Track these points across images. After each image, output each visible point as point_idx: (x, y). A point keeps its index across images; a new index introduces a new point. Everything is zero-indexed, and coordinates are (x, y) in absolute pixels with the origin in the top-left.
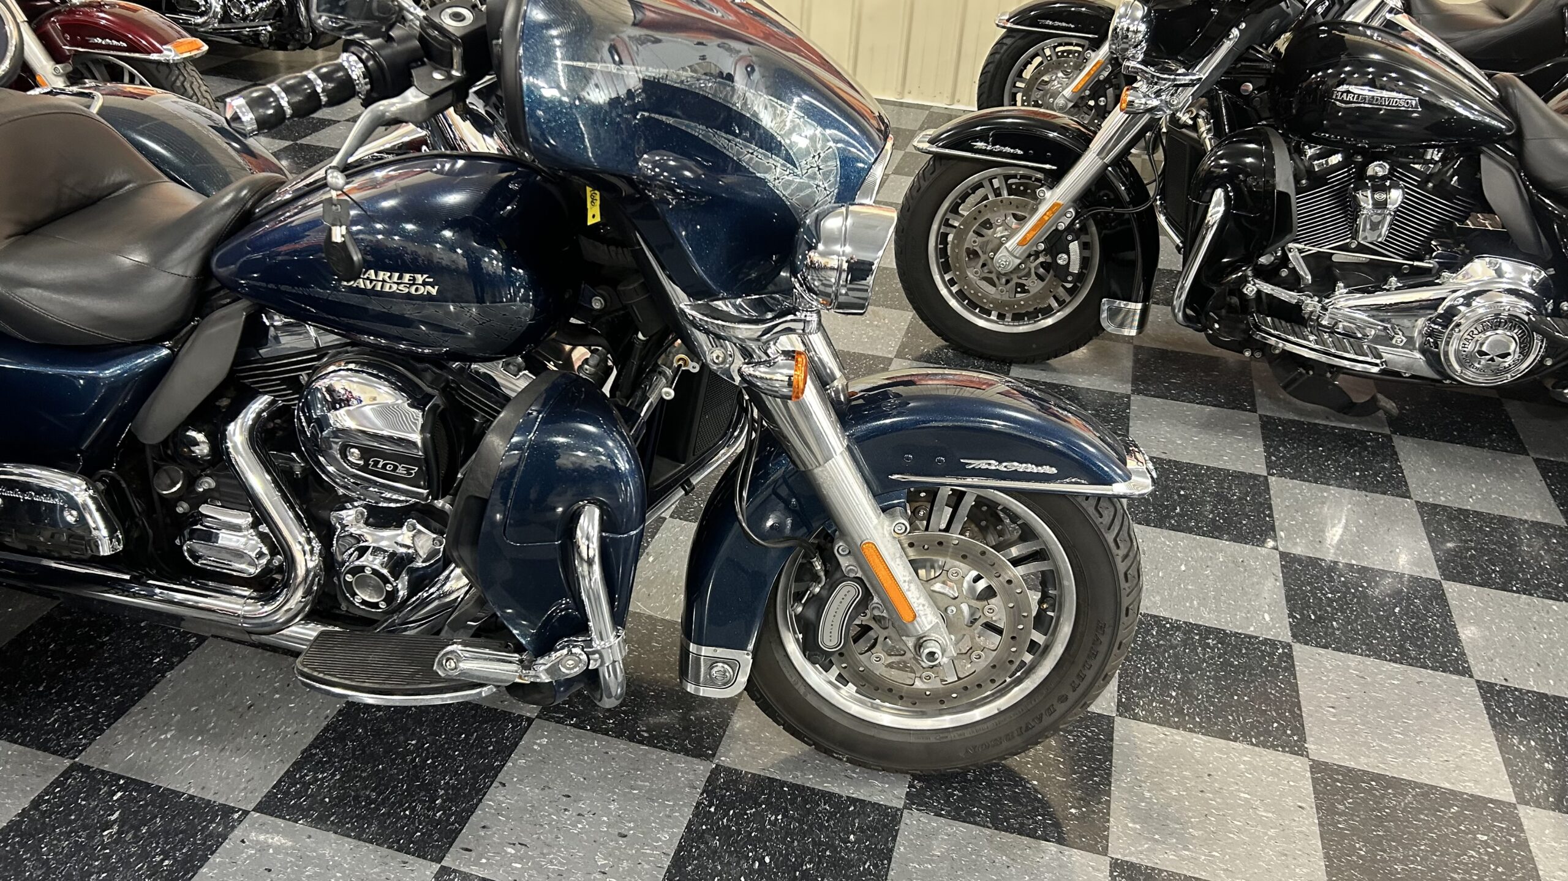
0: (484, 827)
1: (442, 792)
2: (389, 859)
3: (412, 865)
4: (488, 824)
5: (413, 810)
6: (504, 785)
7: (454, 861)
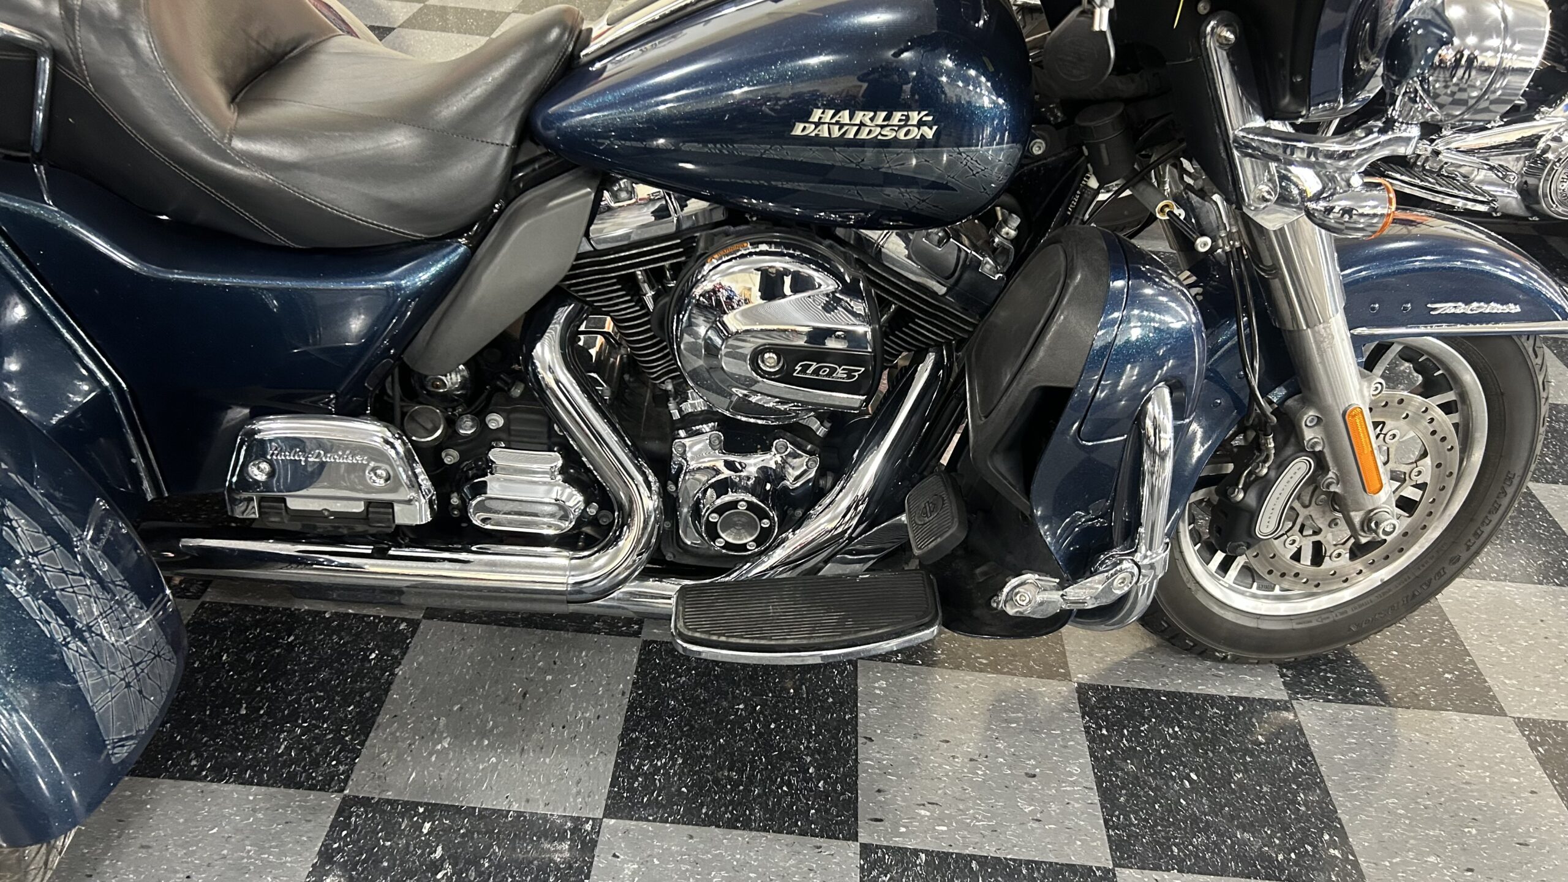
0: (879, 791)
1: (809, 759)
2: (797, 847)
3: (828, 849)
4: (881, 787)
5: (789, 784)
6: (871, 740)
7: (871, 835)
